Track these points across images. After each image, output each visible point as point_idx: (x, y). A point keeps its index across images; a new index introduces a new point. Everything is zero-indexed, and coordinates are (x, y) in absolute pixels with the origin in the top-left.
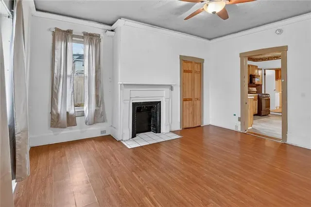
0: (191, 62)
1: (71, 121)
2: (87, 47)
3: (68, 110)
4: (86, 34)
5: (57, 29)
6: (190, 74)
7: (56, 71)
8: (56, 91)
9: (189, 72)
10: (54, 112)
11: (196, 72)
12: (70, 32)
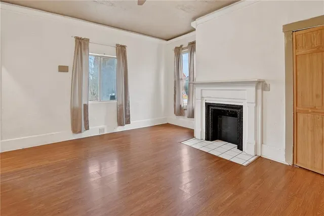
0: (321, 28)
4: (189, 44)
6: (317, 55)
12: (181, 46)
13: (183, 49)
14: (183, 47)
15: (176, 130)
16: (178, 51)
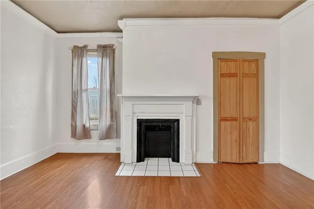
0: (236, 60)
4: (100, 47)
6: (233, 80)
8: (75, 105)
9: (230, 76)
11: (245, 75)
12: (85, 47)
13: (88, 51)
14: (88, 48)
15: (84, 160)
16: (80, 52)
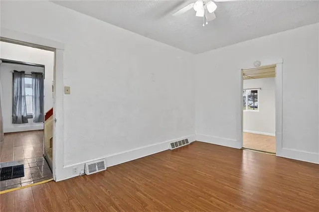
1: (24, 120)
2: (34, 80)
3: (22, 114)
5: (15, 71)
7: (15, 94)
10: (14, 115)
